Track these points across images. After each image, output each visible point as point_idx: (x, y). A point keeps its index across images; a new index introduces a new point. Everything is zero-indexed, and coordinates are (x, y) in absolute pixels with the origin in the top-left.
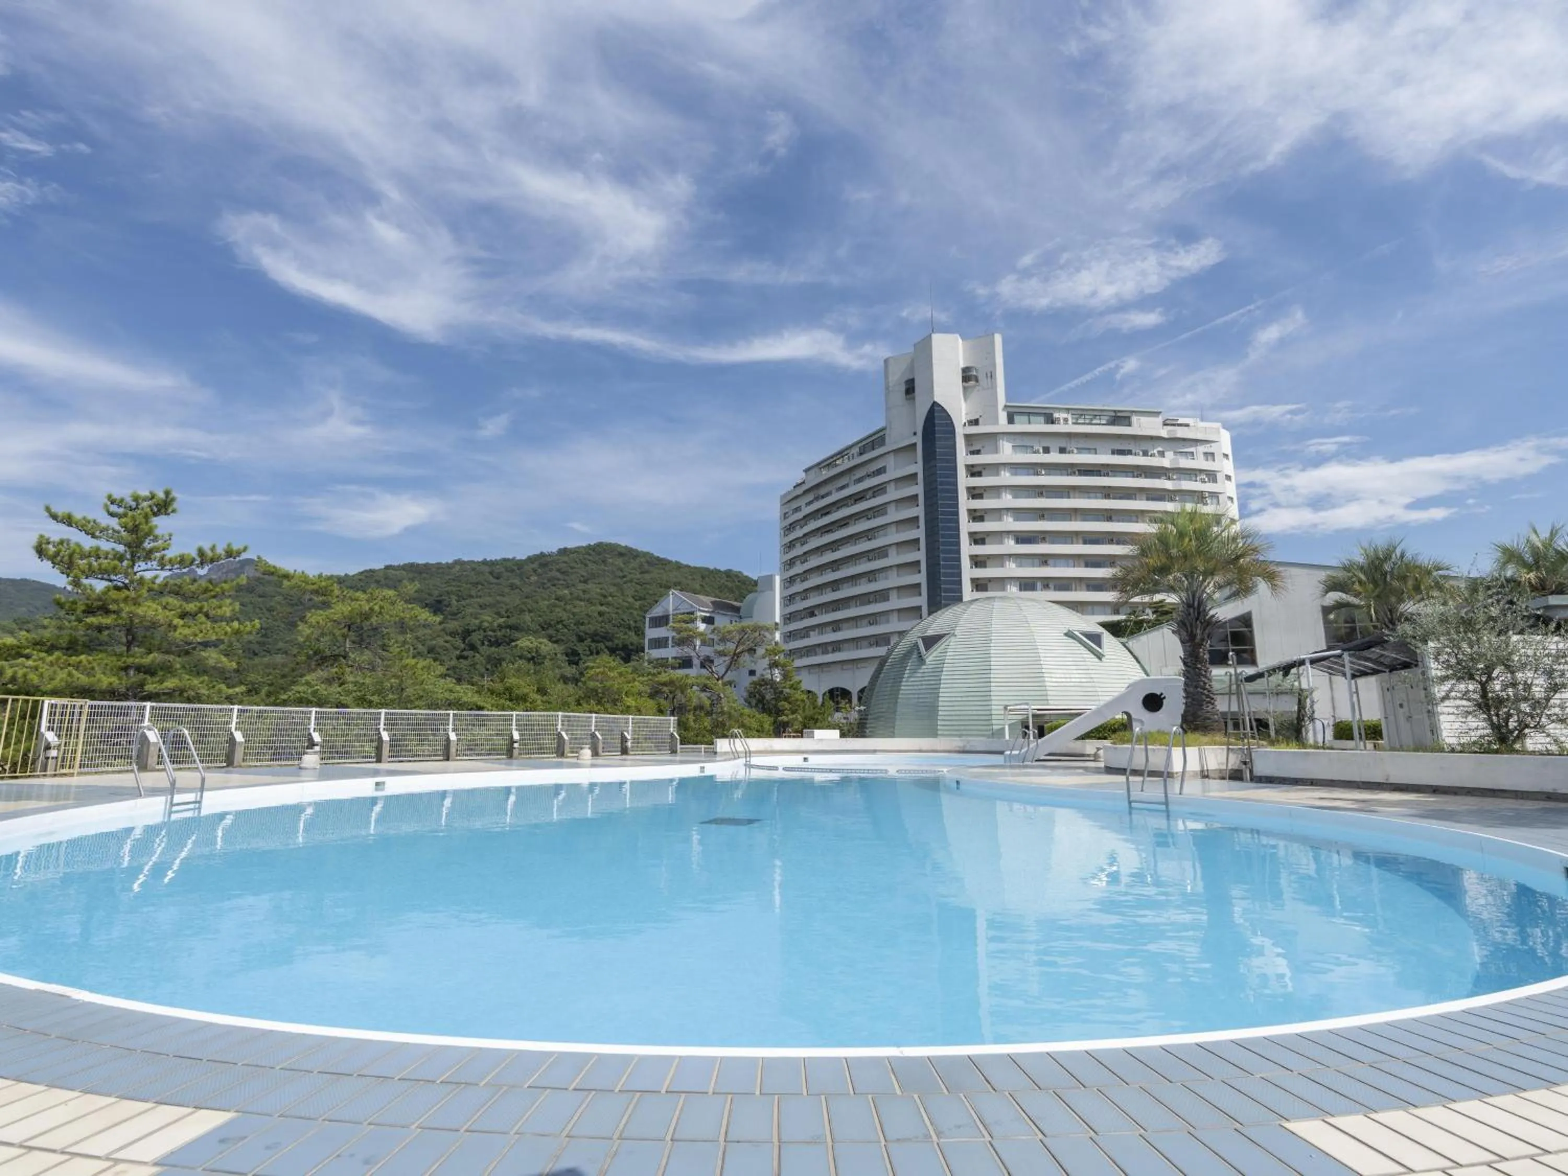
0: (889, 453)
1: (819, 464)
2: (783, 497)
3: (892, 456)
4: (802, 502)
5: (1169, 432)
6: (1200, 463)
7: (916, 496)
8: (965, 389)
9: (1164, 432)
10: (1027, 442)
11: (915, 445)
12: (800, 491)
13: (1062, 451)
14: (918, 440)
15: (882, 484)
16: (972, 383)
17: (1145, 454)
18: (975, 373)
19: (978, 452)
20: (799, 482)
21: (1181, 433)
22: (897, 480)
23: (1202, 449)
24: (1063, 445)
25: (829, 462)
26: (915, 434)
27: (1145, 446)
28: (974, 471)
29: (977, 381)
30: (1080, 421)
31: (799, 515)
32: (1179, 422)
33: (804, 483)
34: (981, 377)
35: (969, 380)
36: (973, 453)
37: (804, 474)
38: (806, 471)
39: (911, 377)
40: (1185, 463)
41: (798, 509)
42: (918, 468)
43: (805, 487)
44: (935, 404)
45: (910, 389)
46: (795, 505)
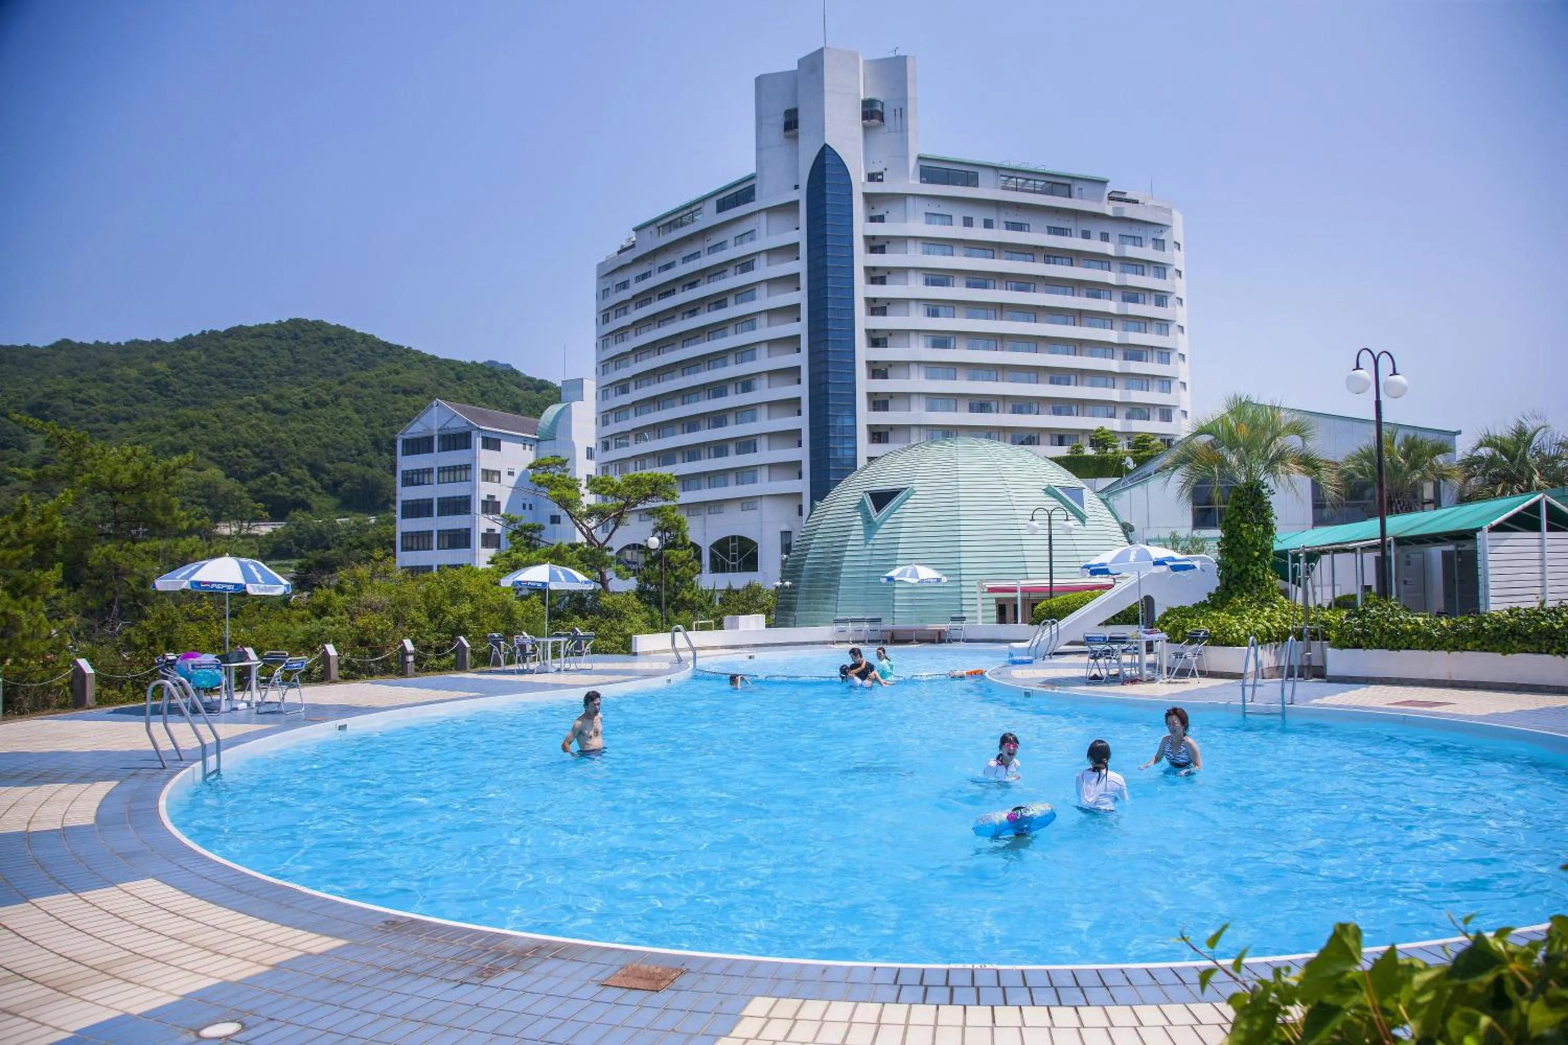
0: (759, 211)
1: (654, 222)
2: (601, 266)
3: (763, 217)
4: (631, 275)
5: (1115, 209)
6: (1147, 252)
7: (798, 275)
8: (866, 128)
9: (1109, 209)
10: (944, 209)
11: (796, 203)
12: (628, 257)
13: (988, 224)
14: (801, 196)
15: (749, 255)
16: (876, 122)
17: (1086, 235)
18: (879, 108)
19: (881, 219)
20: (626, 244)
21: (1129, 211)
22: (770, 252)
23: (1151, 233)
24: (989, 217)
25: (670, 219)
26: (797, 187)
27: (1086, 225)
28: (876, 245)
29: (882, 120)
30: (1010, 185)
31: (626, 295)
32: (1127, 197)
33: (633, 246)
34: (888, 115)
35: (872, 117)
36: (872, 219)
37: (633, 235)
38: (637, 230)
39: (791, 106)
40: (1131, 251)
41: (624, 285)
42: (800, 237)
43: (637, 253)
44: (825, 145)
45: (791, 123)
46: (619, 278)
